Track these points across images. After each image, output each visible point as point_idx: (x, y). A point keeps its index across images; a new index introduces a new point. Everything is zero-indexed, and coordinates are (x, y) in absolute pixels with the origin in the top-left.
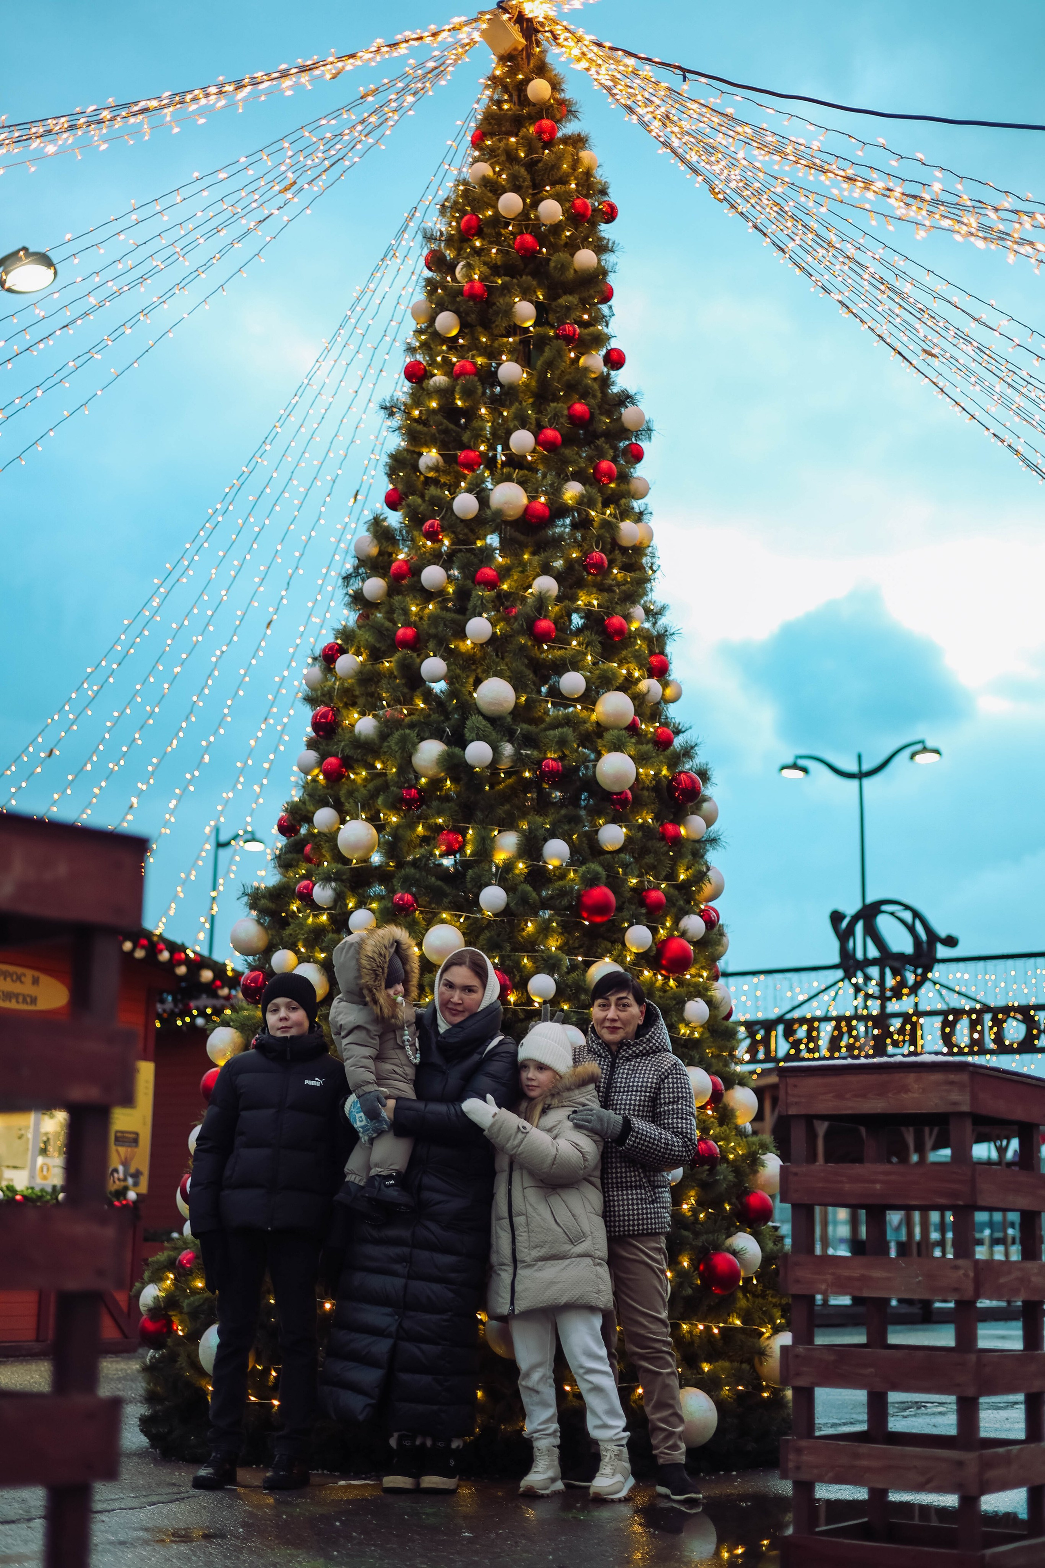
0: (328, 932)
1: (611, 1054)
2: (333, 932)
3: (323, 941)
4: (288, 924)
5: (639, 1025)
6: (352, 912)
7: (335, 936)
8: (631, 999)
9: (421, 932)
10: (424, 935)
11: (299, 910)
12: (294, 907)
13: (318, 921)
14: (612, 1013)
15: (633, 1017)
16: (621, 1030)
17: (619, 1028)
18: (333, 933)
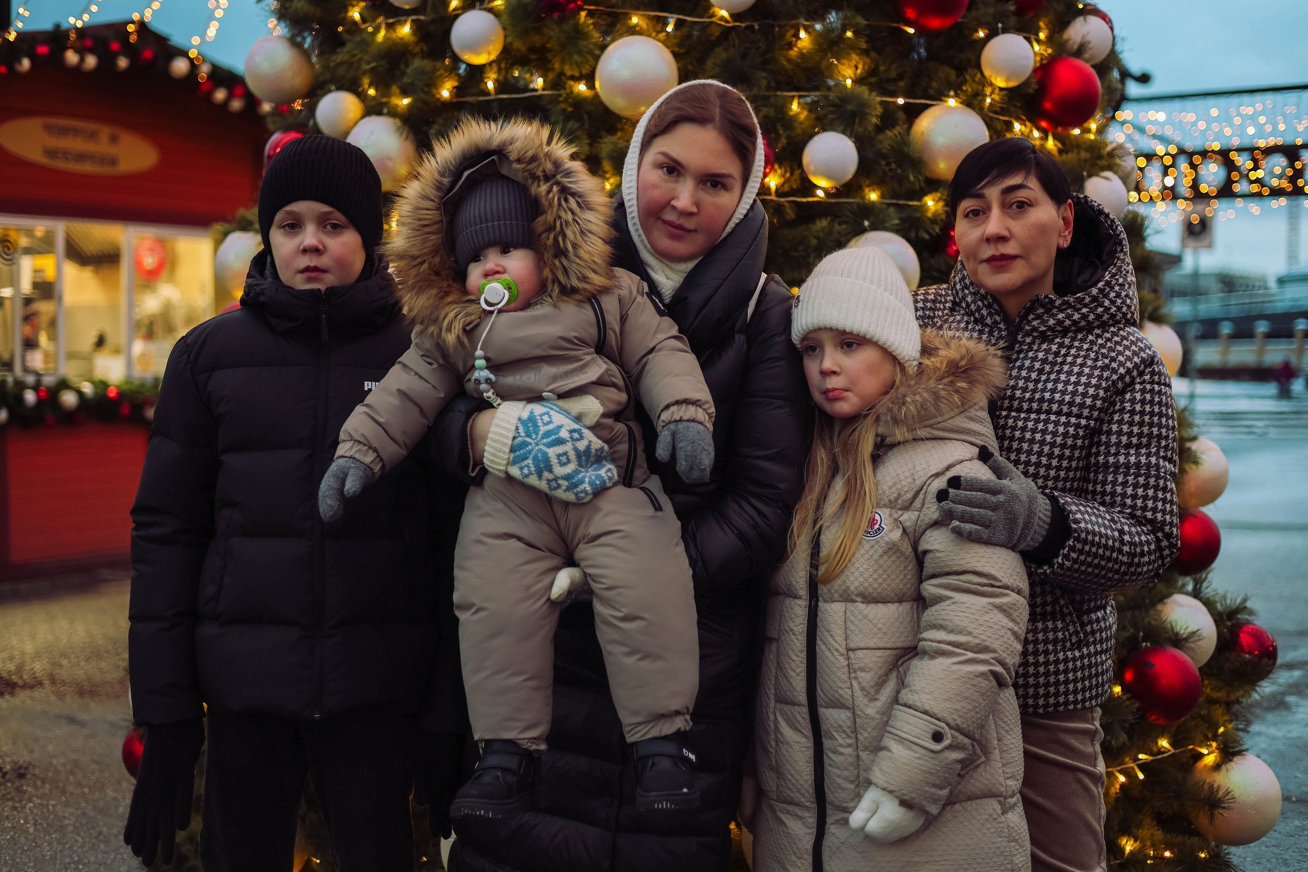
0: (414, 55)
1: (1006, 319)
2: (425, 55)
3: (403, 74)
4: (342, 44)
5: (1059, 250)
6: (457, 17)
7: (426, 64)
8: (1034, 189)
9: (590, 53)
10: (597, 58)
11: (364, 20)
12: (355, 14)
13: (394, 36)
14: (995, 223)
15: (1042, 229)
16: (1019, 263)
17: (1013, 258)
18: (423, 58)
